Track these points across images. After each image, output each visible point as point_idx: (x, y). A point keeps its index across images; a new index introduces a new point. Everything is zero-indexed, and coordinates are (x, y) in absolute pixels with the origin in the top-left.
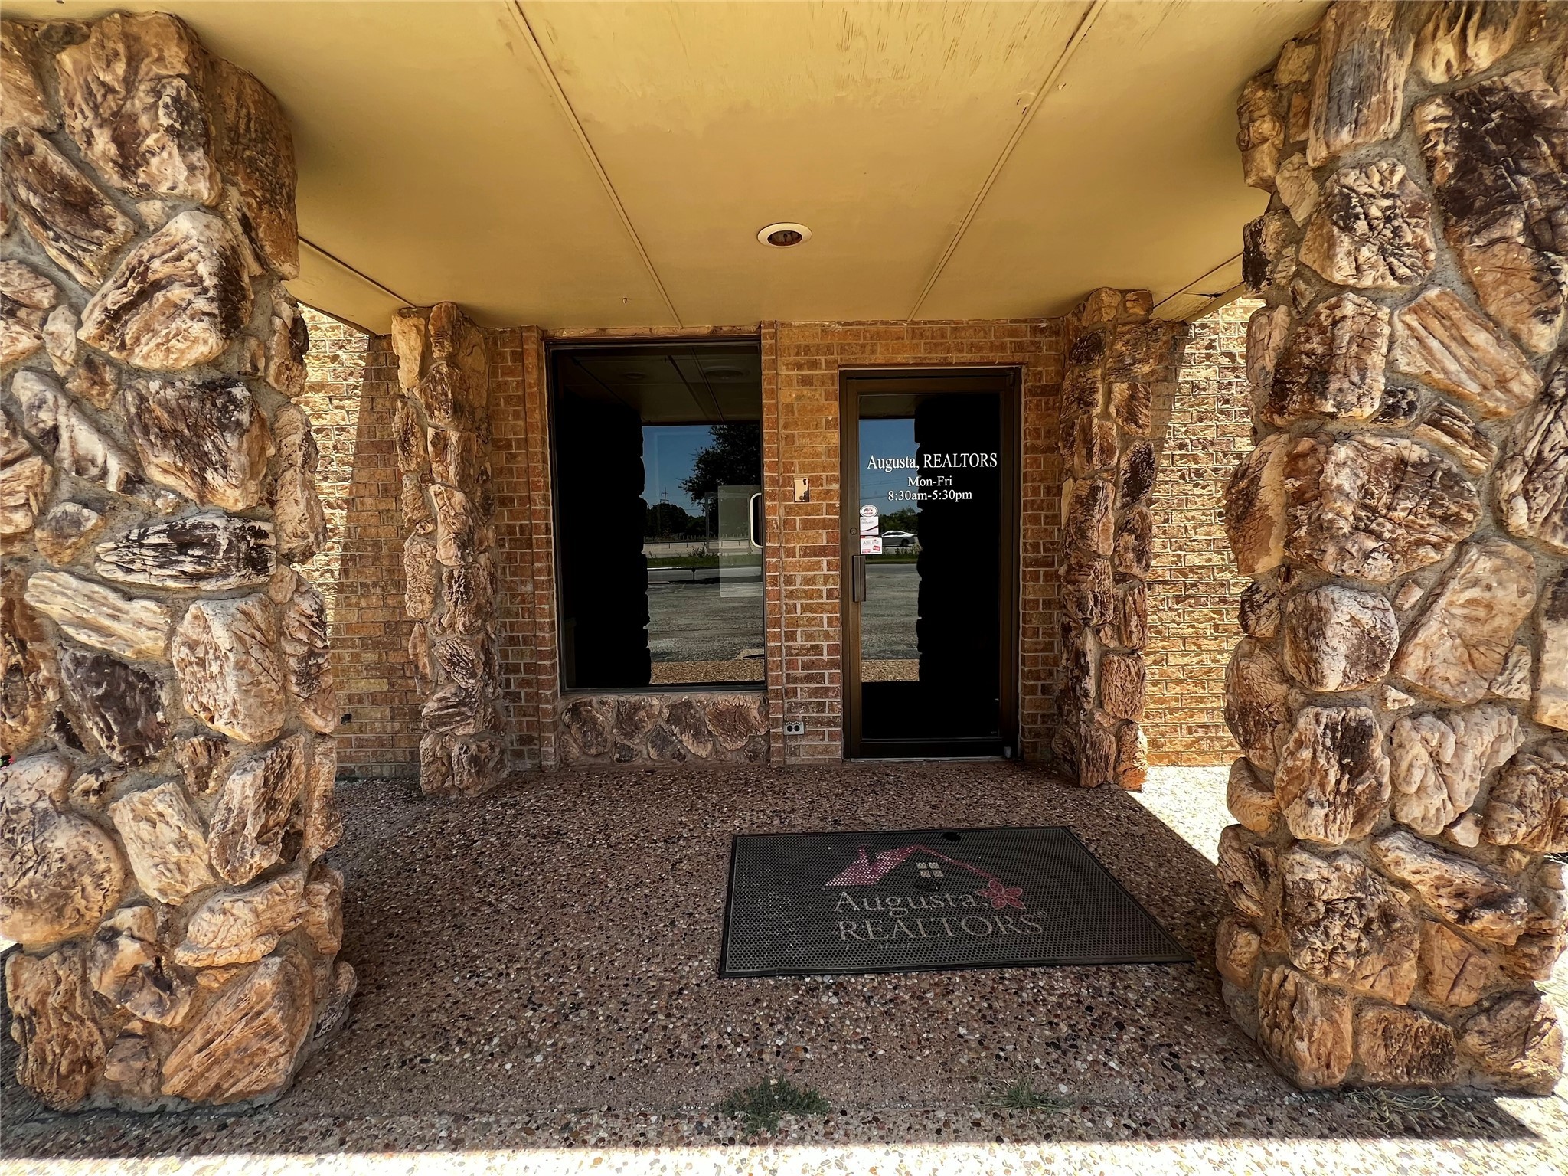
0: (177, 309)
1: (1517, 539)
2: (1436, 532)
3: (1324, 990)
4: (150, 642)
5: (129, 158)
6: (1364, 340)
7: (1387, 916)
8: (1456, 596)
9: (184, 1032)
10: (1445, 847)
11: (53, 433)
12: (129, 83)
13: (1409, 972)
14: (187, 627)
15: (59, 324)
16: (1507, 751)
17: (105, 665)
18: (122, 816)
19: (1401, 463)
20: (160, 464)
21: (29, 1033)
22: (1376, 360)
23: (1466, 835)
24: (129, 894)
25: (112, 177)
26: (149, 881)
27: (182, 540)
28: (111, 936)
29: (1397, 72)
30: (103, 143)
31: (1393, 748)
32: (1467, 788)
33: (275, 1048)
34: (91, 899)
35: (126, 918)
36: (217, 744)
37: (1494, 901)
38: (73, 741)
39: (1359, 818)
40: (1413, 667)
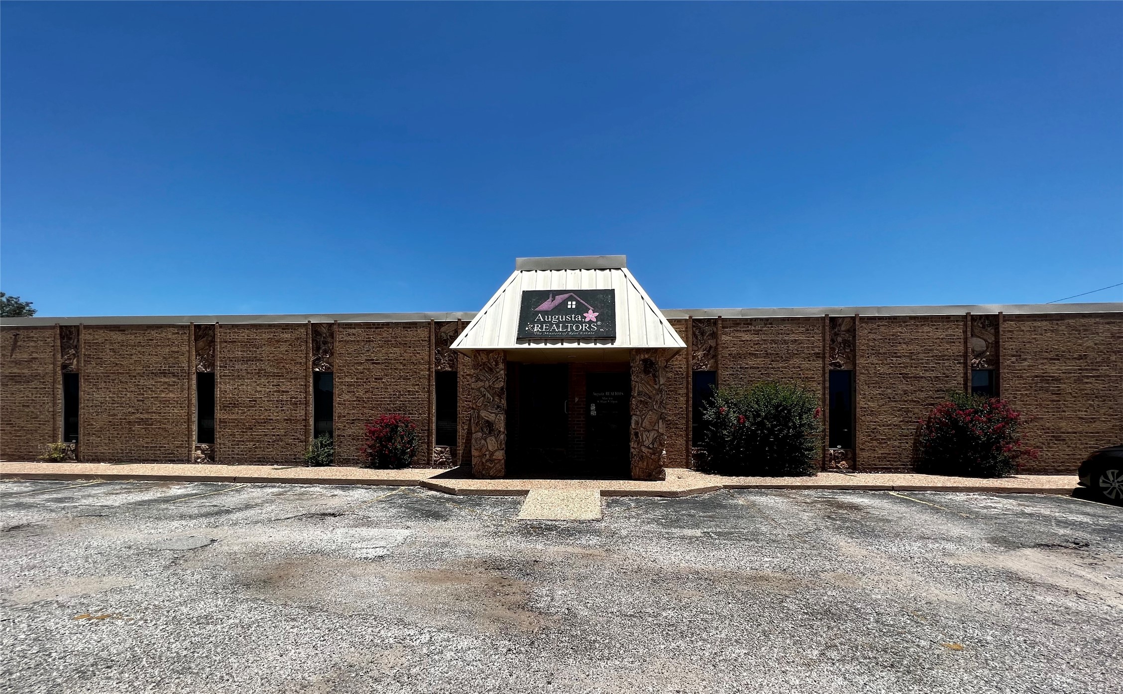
0: (500, 381)
1: (655, 410)
2: (645, 409)
3: (635, 466)
4: (493, 419)
5: (497, 364)
6: (635, 387)
7: (642, 456)
8: (648, 416)
9: (493, 467)
10: (649, 448)
11: (485, 395)
12: (498, 358)
13: (645, 463)
14: (498, 417)
15: (487, 382)
16: (655, 436)
17: (487, 421)
18: (488, 440)
19: (641, 401)
20: (497, 399)
21: (475, 466)
22: (636, 389)
23: (651, 446)
24: (488, 450)
25: (494, 366)
26: (490, 448)
27: (498, 407)
28: (486, 455)
29: (638, 358)
30: (494, 363)
31: (642, 435)
32: (651, 440)
33: (503, 471)
34: (484, 450)
35: (487, 453)
36: (500, 431)
37: (654, 454)
38: (483, 431)
39: (638, 444)
40: (644, 425)
